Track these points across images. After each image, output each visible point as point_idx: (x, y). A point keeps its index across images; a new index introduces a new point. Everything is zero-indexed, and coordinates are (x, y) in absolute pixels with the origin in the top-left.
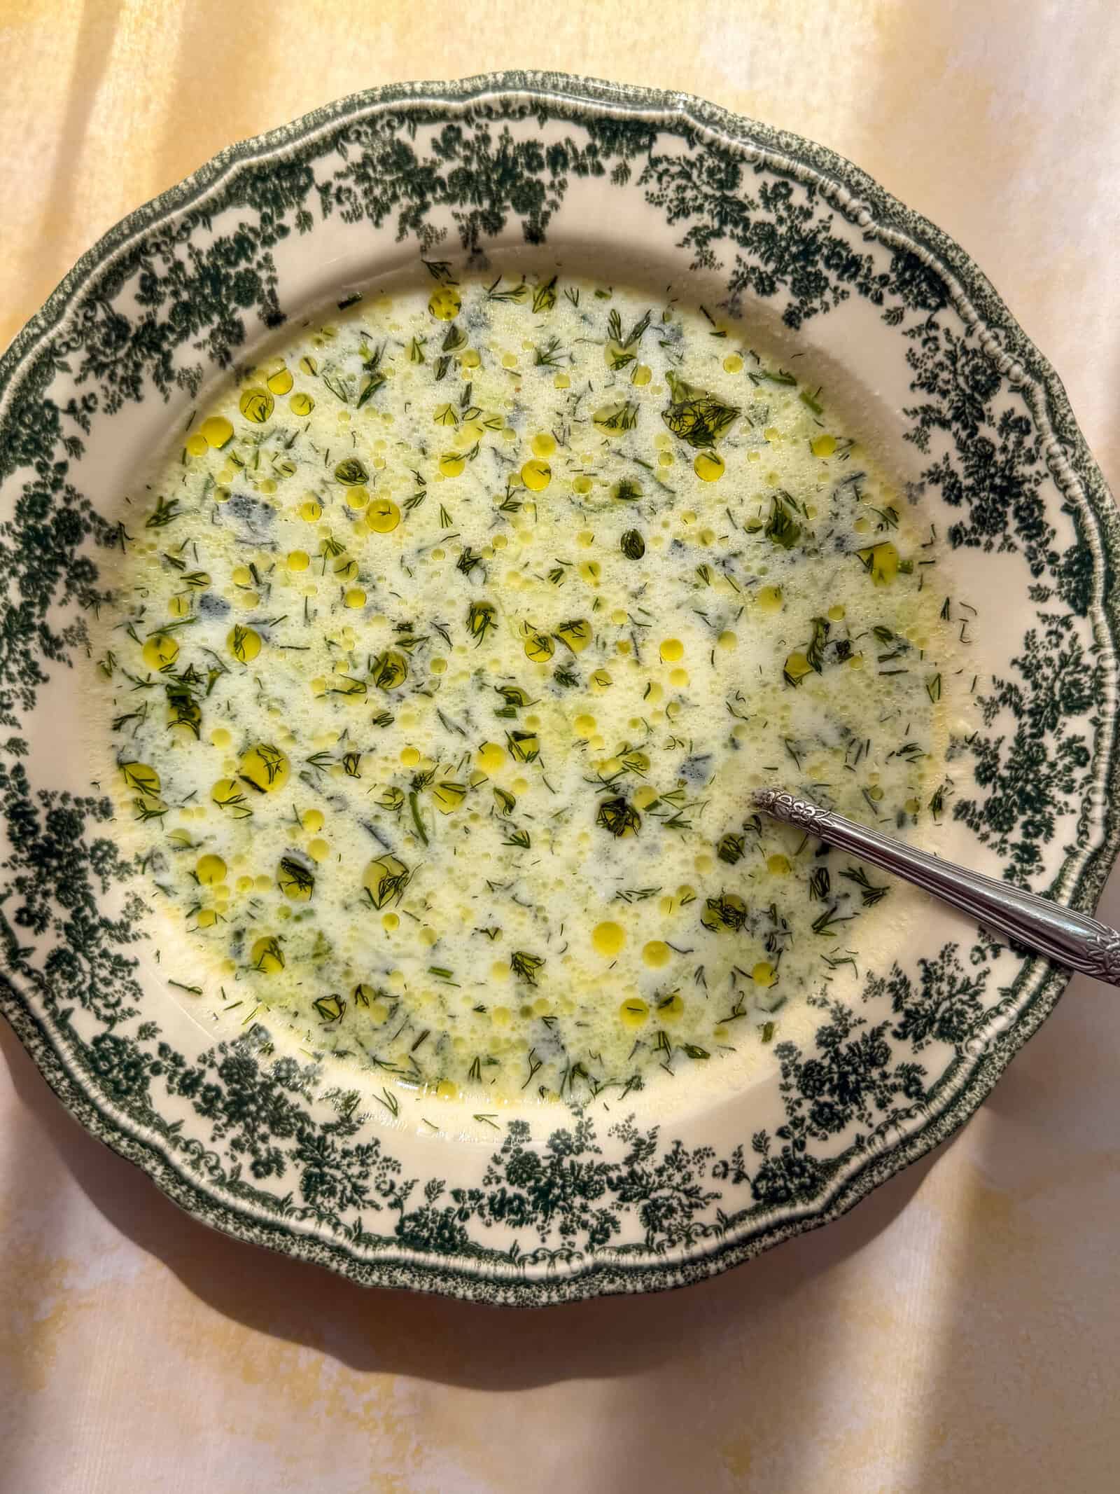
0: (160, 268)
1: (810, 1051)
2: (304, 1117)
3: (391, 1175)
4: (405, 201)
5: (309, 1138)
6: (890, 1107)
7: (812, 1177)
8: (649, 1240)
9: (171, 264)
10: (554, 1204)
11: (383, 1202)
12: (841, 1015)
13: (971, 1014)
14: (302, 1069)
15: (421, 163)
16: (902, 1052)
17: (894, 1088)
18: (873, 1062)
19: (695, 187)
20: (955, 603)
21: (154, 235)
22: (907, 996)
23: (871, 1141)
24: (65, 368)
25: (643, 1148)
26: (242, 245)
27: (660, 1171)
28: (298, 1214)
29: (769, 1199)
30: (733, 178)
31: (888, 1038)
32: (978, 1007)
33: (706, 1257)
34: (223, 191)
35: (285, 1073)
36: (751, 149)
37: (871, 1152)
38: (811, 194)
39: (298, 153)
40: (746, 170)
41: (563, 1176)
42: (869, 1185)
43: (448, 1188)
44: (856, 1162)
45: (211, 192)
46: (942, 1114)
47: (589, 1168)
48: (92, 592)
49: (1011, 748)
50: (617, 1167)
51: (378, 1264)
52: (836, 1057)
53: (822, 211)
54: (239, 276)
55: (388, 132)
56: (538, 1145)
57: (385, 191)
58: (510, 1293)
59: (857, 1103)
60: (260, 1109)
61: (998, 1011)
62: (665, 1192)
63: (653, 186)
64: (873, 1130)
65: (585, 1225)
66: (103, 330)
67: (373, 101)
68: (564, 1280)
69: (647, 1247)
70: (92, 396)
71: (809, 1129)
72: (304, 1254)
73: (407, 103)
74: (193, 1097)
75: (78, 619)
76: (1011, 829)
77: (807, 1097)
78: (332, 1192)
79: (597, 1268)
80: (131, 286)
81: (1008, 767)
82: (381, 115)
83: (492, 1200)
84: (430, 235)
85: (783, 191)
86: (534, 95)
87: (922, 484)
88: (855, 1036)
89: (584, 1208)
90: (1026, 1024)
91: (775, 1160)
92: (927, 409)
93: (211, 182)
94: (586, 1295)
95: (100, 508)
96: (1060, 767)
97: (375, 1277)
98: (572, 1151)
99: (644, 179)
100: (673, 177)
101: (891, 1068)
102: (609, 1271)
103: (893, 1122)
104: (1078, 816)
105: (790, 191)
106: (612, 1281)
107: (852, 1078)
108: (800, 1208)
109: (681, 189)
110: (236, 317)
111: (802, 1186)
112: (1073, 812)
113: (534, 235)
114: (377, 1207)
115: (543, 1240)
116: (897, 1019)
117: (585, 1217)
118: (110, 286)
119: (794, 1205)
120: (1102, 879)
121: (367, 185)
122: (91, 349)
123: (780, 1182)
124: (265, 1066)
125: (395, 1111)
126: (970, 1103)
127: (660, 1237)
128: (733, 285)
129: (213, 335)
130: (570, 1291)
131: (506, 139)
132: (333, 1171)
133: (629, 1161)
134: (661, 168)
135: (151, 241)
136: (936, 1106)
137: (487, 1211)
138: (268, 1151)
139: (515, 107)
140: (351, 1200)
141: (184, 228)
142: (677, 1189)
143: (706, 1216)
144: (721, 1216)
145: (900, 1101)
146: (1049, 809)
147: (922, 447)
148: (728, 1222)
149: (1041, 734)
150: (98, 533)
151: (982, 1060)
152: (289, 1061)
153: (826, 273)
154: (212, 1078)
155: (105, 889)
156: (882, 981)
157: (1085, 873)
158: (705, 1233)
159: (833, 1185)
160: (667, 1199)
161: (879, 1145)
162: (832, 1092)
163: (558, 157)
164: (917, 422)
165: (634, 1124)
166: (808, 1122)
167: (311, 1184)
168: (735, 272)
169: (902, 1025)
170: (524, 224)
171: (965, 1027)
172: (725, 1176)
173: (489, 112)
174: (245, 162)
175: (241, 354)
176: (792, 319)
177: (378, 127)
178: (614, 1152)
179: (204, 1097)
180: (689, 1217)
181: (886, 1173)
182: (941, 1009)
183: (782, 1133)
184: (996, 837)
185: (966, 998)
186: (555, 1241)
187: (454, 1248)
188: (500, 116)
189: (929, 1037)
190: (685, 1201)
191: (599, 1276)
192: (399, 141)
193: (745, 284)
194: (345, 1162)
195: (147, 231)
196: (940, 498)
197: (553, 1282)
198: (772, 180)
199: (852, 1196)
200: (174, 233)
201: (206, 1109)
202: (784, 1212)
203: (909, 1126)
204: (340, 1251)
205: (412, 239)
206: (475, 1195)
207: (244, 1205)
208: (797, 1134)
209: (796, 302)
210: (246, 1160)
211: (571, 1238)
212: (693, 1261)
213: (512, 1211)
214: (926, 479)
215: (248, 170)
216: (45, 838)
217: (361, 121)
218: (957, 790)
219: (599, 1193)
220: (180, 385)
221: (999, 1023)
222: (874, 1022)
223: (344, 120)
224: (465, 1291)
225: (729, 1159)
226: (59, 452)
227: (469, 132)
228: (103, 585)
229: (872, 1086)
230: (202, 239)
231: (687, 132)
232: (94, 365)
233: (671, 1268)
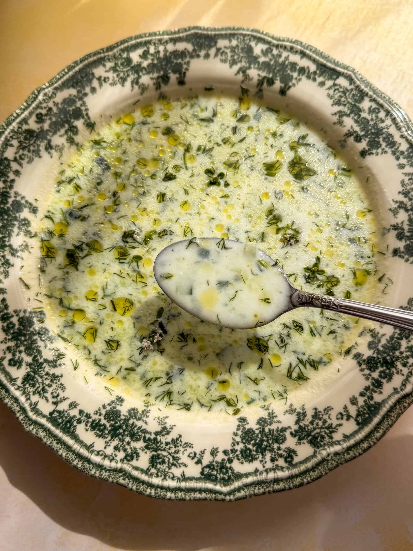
0: (152, 50)
1: (252, 425)
2: (39, 352)
3: (60, 391)
4: (243, 64)
5: (37, 361)
6: (276, 463)
7: (229, 477)
8: (148, 469)
9: (156, 51)
10: (117, 435)
11: (51, 400)
12: (272, 416)
13: (327, 439)
14: (50, 335)
15: (255, 54)
16: (291, 442)
17: (281, 456)
18: (277, 440)
19: (346, 98)
20: (386, 277)
21: (155, 40)
22: (303, 420)
23: (261, 473)
24: (104, 66)
25: (165, 431)
26: (183, 54)
27: (167, 444)
28: (16, 387)
29: (207, 477)
30: (361, 99)
31: (287, 434)
32: (331, 438)
33: (168, 489)
34: (185, 37)
35: (42, 333)
36: (371, 93)
37: (259, 478)
38: (387, 115)
39: (215, 35)
40: (367, 99)
41: (127, 426)
42: (252, 492)
43: (79, 408)
44: (250, 479)
45: (181, 35)
46: (296, 476)
47: (139, 428)
48: (73, 139)
49: (387, 340)
50: (150, 433)
51: (35, 423)
52: (262, 432)
53: (388, 122)
54: (176, 63)
55: (248, 41)
56: (124, 409)
57: (238, 58)
58: (80, 463)
59: (263, 455)
60: (25, 340)
61: (338, 443)
62: (165, 453)
63: (331, 92)
64: (264, 469)
65: (125, 450)
66: (123, 60)
67: (248, 30)
68: (105, 468)
69: (146, 472)
70: (108, 78)
71: (237, 456)
72: (9, 404)
73: (259, 35)
74: (4, 323)
75: (63, 144)
76: (374, 371)
77: (242, 442)
78: (33, 386)
79: (121, 470)
80: (140, 51)
81: (383, 346)
82: (249, 35)
83: (94, 421)
84: (247, 77)
85: (377, 111)
86: (302, 49)
87: (389, 229)
88: (274, 427)
89: (128, 443)
90: (348, 454)
91: (217, 462)
92: (402, 203)
93: (182, 32)
94: (111, 480)
95: (91, 114)
96: (404, 355)
97: (31, 428)
98: (136, 418)
99: (329, 88)
100: (339, 92)
101: (283, 446)
102: (125, 474)
103: (274, 469)
104: (404, 377)
105: (379, 112)
106: (124, 479)
107: (265, 443)
108: (218, 487)
109: (340, 96)
110: (169, 75)
111: (223, 479)
112: (403, 375)
113: (283, 92)
114: (47, 400)
115: (105, 448)
116: (295, 427)
117: (127, 447)
118: (132, 49)
119: (216, 485)
120: (405, 408)
121: (233, 54)
122: (116, 64)
123: (215, 473)
124: (37, 326)
125: (75, 369)
126: (311, 477)
127: (153, 471)
128: (346, 134)
129: (158, 78)
130: (105, 474)
131: (287, 58)
132: (38, 378)
133: (157, 433)
134: (336, 87)
135: (154, 41)
136: (295, 471)
137: (89, 424)
138: (19, 357)
139: (295, 50)
140: (39, 393)
141: (167, 42)
142: (170, 454)
143: (177, 472)
144: (183, 475)
145: (281, 462)
146: (394, 370)
147: (394, 215)
148: (184, 478)
149: (401, 339)
150: (86, 121)
151: (324, 460)
152: (46, 330)
153: (382, 142)
154: (15, 320)
155: (18, 235)
156: (295, 409)
157: (399, 402)
158: (173, 478)
159: (237, 484)
160: (164, 456)
161: (263, 477)
162: (254, 445)
163: (302, 71)
164: (396, 206)
165: (166, 420)
166: (238, 453)
167: (28, 379)
168: (349, 131)
169: (296, 431)
170: (281, 87)
171: (322, 444)
172: (193, 458)
173: (285, 47)
174: (196, 31)
175: (165, 89)
176: (363, 154)
177: (246, 39)
178: (152, 427)
179: (8, 325)
180: (170, 468)
181: (262, 490)
182: (315, 432)
183: (225, 452)
184: (367, 372)
185: (327, 431)
186: (110, 451)
187: (68, 432)
188: (288, 51)
189: (305, 441)
190: (171, 461)
191: (120, 474)
192: (250, 46)
193: (351, 136)
194: (45, 377)
195: (154, 38)
196: (395, 236)
197: (100, 467)
198: (374, 106)
199: (242, 493)
200: (162, 42)
201: (6, 330)
202: (210, 485)
203: (280, 474)
204: (23, 410)
205: (240, 76)
206: (88, 416)
208: (231, 456)
209: (367, 148)
210: (9, 356)
211: (117, 453)
212: (162, 488)
213: (99, 430)
214: (392, 228)
215: (196, 34)
216: (8, 208)
217: (241, 34)
218: (358, 348)
219: (137, 440)
220: (139, 88)
221: (337, 448)
222: (285, 425)
223: (236, 32)
224: (63, 453)
225: (198, 453)
226: (88, 90)
227: (275, 52)
228: (78, 139)
229: (272, 450)
230: (171, 47)
231: (351, 81)
232: (114, 69)
233: (151, 486)
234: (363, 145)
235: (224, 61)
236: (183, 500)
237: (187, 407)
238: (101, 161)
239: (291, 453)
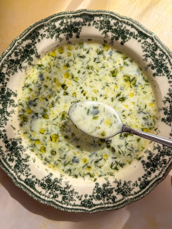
0: (65, 21)
1: (101, 186)
2: (20, 156)
3: (28, 171)
4: (105, 29)
5: (19, 159)
6: (108, 201)
7: (91, 205)
8: (62, 201)
9: (67, 21)
10: (50, 189)
11: (25, 175)
12: (108, 183)
13: (128, 193)
14: (24, 148)
15: (111, 25)
16: (115, 193)
17: (111, 198)
18: (109, 193)
19: (150, 48)
20: (158, 130)
21: (66, 16)
22: (120, 185)
23: (103, 205)
24: (44, 29)
25: (68, 187)
26: (78, 24)
27: (69, 192)
28: (12, 169)
29: (83, 205)
30: (156, 50)
31: (114, 190)
32: (130, 193)
33: (69, 209)
34: (80, 15)
35: (21, 148)
36: (161, 47)
37: (102, 206)
38: (166, 58)
39: (93, 15)
40: (158, 50)
41: (54, 185)
42: (99, 211)
43: (36, 178)
44: (99, 206)
45: (78, 14)
46: (116, 206)
47: (58, 186)
48: (31, 63)
49: (155, 156)
50: (62, 188)
51: (20, 183)
52: (104, 189)
53: (167, 61)
54: (76, 28)
55: (108, 18)
56: (53, 178)
57: (103, 26)
58: (37, 198)
59: (104, 198)
60: (15, 151)
61: (132, 195)
62: (68, 196)
63: (143, 45)
64: (104, 203)
66: (52, 26)
67: (108, 13)
68: (46, 201)
69: (61, 202)
70: (45, 35)
71: (94, 198)
72: (10, 176)
73: (113, 15)
74: (6, 144)
75: (26, 66)
76: (149, 168)
77: (97, 193)
78: (18, 169)
79: (52, 202)
80: (59, 22)
81: (153, 159)
82: (108, 15)
83: (41, 183)
84: (107, 36)
85: (162, 55)
86: (132, 23)
87: (162, 109)
88: (109, 187)
89: (54, 192)
90: (136, 199)
91: (87, 200)
92: (168, 98)
94: (48, 204)
95: (38, 51)
96: (161, 163)
97: (18, 185)
98: (57, 182)
99: (143, 43)
100: (147, 45)
101: (112, 195)
102: (53, 203)
103: (108, 203)
104: (160, 172)
105: (163, 56)
106: (53, 205)
107: (105, 193)
108: (87, 209)
109: (147, 47)
110: (72, 34)
111: (89, 206)
112: (159, 170)
113: (122, 44)
114: (24, 175)
115: (46, 193)
116: (117, 188)
117: (54, 193)
118: (56, 20)
120: (159, 183)
121: (101, 24)
122: (49, 28)
123: (86, 203)
124: (19, 145)
125: (34, 162)
126: (121, 206)
127: (63, 202)
129: (67, 35)
130: (46, 203)
131: (125, 27)
132: (20, 166)
133: (65, 188)
134: (146, 43)
136: (115, 204)
137: (40, 184)
138: (12, 158)
139: (129, 23)
140: (21, 172)
141: (71, 17)
142: (70, 196)
143: (72, 203)
145: (110, 201)
146: (156, 168)
147: (164, 104)
148: (75, 205)
149: (161, 156)
150: (36, 55)
151: (126, 201)
152: (23, 146)
153: (163, 70)
154: (10, 143)
155: (9, 107)
156: (117, 181)
157: (157, 181)
158: (71, 205)
159: (94, 208)
160: (68, 197)
162: (101, 194)
163: (131, 34)
164: (165, 99)
165: (69, 183)
166: (95, 197)
167: (16, 166)
168: (149, 64)
169: (117, 190)
170: (121, 41)
171: (126, 195)
172: (78, 198)
173: (125, 22)
175: (70, 39)
176: (154, 75)
178: (63, 186)
179: (7, 145)
180: (69, 201)
181: (103, 210)
182: (124, 190)
183: (90, 196)
184: (146, 168)
185: (129, 190)
187: (32, 187)
188: (126, 24)
189: (120, 193)
190: (70, 199)
191: (51, 203)
192: (109, 20)
193: (150, 66)
194: (23, 165)
196: (163, 113)
197: (44, 200)
198: (162, 53)
199: (96, 211)
200: (69, 17)
201: (7, 147)
202: (84, 208)
203: (110, 205)
204: (15, 178)
205: (104, 35)
206: (39, 181)
207: (5, 164)
208: (92, 197)
209: (156, 72)
210: (9, 157)
211: (50, 195)
212: (67, 208)
213: (43, 186)
214: (163, 109)
215: (85, 13)
216: (5, 95)
217: (105, 15)
218: (144, 158)
219: (58, 190)
220: (59, 39)
221: (132, 197)
222: (113, 187)
223: (103, 13)
224: (30, 194)
225: (80, 196)
226: (36, 40)
227: (120, 24)
229: (107, 196)
230: (73, 20)
232: (48, 30)
233: (63, 207)
235: (97, 28)
236: (74, 212)
237: (76, 176)
239: (114, 198)
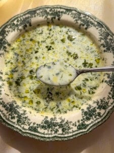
0: (19, 19)
1: (86, 110)
2: (19, 112)
3: (29, 121)
4: (46, 15)
5: (19, 115)
6: (96, 118)
7: (85, 126)
9: (21, 19)
10: (50, 127)
12: (90, 106)
14: (20, 107)
15: (48, 12)
16: (98, 111)
17: (97, 115)
18: (94, 112)
19: (76, 16)
20: (104, 58)
22: (99, 103)
24: (8, 27)
25: (63, 121)
26: (28, 18)
27: (65, 124)
28: (16, 124)
29: (79, 129)
30: (80, 15)
31: (96, 109)
32: (108, 105)
33: (70, 136)
35: (17, 107)
37: (93, 123)
39: (35, 10)
40: (82, 14)
41: (52, 124)
42: (93, 128)
43: (36, 124)
44: (91, 125)
45: (26, 13)
47: (55, 123)
50: (59, 123)
51: (26, 133)
52: (89, 111)
53: (89, 18)
54: (27, 21)
56: (49, 119)
57: (44, 14)
58: (43, 139)
59: (92, 117)
60: (13, 110)
64: (94, 121)
65: (54, 130)
66: (12, 24)
67: (43, 6)
69: (62, 134)
70: (10, 30)
71: (85, 120)
72: (16, 130)
73: (47, 7)
74: (5, 108)
75: (3, 52)
76: (112, 84)
77: (85, 116)
78: (21, 122)
79: (55, 136)
80: (16, 20)
81: (111, 76)
83: (42, 126)
86: (60, 7)
88: (92, 108)
89: (54, 128)
91: (80, 124)
92: (101, 38)
94: (53, 140)
98: (53, 120)
99: (71, 15)
101: (96, 112)
102: (57, 137)
103: (97, 120)
105: (86, 17)
106: (57, 139)
107: (91, 114)
108: (84, 130)
109: (74, 16)
110: (26, 24)
111: (84, 128)
114: (26, 125)
115: (48, 132)
116: (97, 106)
118: (14, 21)
121: (42, 14)
123: (81, 127)
124: (15, 105)
125: (31, 113)
126: (107, 118)
127: (64, 133)
129: (24, 26)
130: (51, 139)
131: (57, 10)
132: (21, 120)
133: (61, 122)
134: (73, 14)
135: (19, 17)
136: (102, 118)
138: (13, 116)
139: (58, 7)
140: (23, 124)
142: (67, 126)
143: (71, 131)
145: (98, 117)
147: (100, 42)
148: (73, 132)
150: (8, 44)
151: (108, 112)
153: (90, 24)
154: (8, 106)
156: (95, 101)
158: (70, 133)
159: (88, 128)
160: (65, 128)
161: (95, 123)
162: (88, 115)
163: (62, 12)
165: (62, 118)
167: (18, 121)
168: (80, 24)
170: (58, 18)
171: (106, 108)
172: (74, 125)
174: (30, 11)
175: (26, 28)
176: (86, 29)
177: (44, 9)
178: (59, 121)
180: (68, 130)
181: (96, 127)
182: (103, 105)
183: (82, 120)
184: (110, 84)
185: (106, 104)
186: (50, 132)
187: (36, 131)
188: (56, 8)
189: (102, 109)
190: (68, 128)
191: (55, 138)
192: (46, 10)
194: (23, 119)
196: (103, 47)
197: (49, 138)
198: (84, 15)
199: (91, 129)
200: (21, 16)
201: (6, 110)
202: (81, 131)
203: (99, 120)
204: (20, 130)
205: (46, 19)
206: (40, 125)
207: (9, 122)
210: (10, 117)
211: (52, 132)
212: (68, 137)
213: (44, 128)
214: (101, 45)
217: (42, 8)
218: (105, 79)
219: (56, 126)
220: (19, 30)
221: (111, 107)
222: (94, 107)
224: (37, 138)
225: (74, 123)
226: (5, 35)
227: (53, 10)
228: (7, 50)
229: (94, 115)
230: (24, 17)
231: (76, 11)
232: (11, 27)
233: (65, 137)
234: (85, 26)
235: (40, 16)
236: (75, 138)
237: (66, 112)
238: (15, 54)
239: (99, 114)
